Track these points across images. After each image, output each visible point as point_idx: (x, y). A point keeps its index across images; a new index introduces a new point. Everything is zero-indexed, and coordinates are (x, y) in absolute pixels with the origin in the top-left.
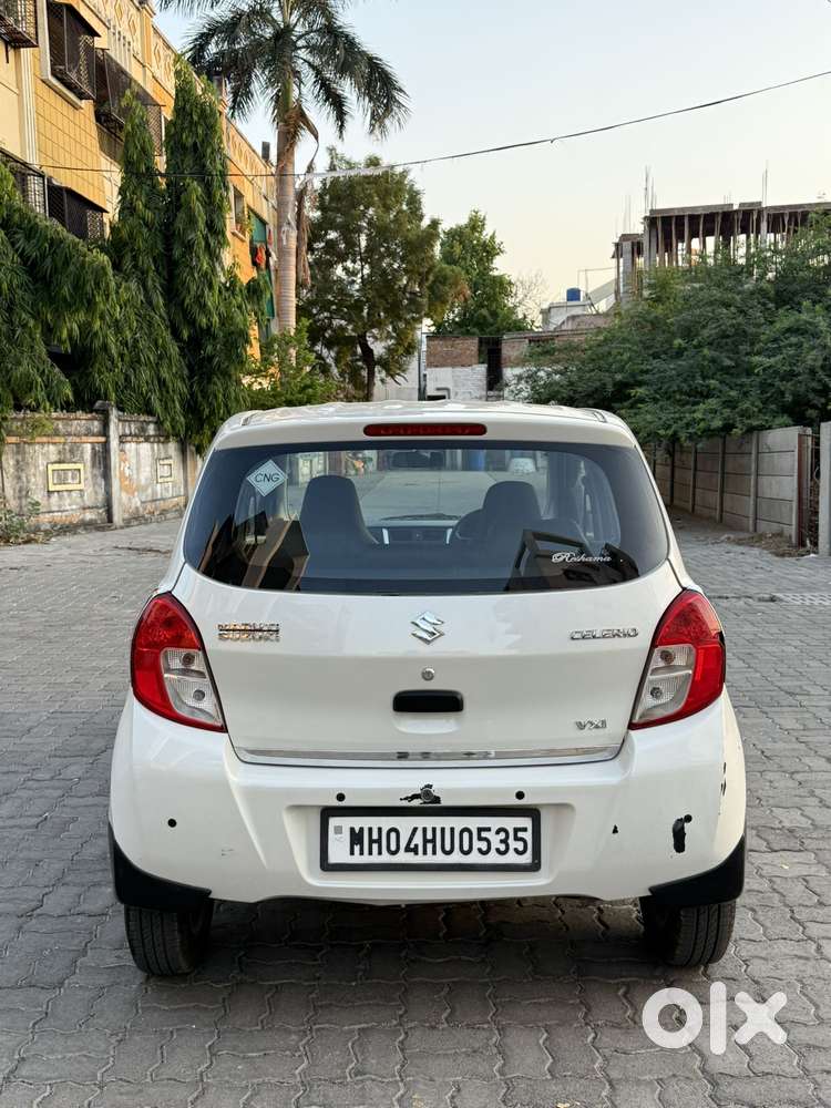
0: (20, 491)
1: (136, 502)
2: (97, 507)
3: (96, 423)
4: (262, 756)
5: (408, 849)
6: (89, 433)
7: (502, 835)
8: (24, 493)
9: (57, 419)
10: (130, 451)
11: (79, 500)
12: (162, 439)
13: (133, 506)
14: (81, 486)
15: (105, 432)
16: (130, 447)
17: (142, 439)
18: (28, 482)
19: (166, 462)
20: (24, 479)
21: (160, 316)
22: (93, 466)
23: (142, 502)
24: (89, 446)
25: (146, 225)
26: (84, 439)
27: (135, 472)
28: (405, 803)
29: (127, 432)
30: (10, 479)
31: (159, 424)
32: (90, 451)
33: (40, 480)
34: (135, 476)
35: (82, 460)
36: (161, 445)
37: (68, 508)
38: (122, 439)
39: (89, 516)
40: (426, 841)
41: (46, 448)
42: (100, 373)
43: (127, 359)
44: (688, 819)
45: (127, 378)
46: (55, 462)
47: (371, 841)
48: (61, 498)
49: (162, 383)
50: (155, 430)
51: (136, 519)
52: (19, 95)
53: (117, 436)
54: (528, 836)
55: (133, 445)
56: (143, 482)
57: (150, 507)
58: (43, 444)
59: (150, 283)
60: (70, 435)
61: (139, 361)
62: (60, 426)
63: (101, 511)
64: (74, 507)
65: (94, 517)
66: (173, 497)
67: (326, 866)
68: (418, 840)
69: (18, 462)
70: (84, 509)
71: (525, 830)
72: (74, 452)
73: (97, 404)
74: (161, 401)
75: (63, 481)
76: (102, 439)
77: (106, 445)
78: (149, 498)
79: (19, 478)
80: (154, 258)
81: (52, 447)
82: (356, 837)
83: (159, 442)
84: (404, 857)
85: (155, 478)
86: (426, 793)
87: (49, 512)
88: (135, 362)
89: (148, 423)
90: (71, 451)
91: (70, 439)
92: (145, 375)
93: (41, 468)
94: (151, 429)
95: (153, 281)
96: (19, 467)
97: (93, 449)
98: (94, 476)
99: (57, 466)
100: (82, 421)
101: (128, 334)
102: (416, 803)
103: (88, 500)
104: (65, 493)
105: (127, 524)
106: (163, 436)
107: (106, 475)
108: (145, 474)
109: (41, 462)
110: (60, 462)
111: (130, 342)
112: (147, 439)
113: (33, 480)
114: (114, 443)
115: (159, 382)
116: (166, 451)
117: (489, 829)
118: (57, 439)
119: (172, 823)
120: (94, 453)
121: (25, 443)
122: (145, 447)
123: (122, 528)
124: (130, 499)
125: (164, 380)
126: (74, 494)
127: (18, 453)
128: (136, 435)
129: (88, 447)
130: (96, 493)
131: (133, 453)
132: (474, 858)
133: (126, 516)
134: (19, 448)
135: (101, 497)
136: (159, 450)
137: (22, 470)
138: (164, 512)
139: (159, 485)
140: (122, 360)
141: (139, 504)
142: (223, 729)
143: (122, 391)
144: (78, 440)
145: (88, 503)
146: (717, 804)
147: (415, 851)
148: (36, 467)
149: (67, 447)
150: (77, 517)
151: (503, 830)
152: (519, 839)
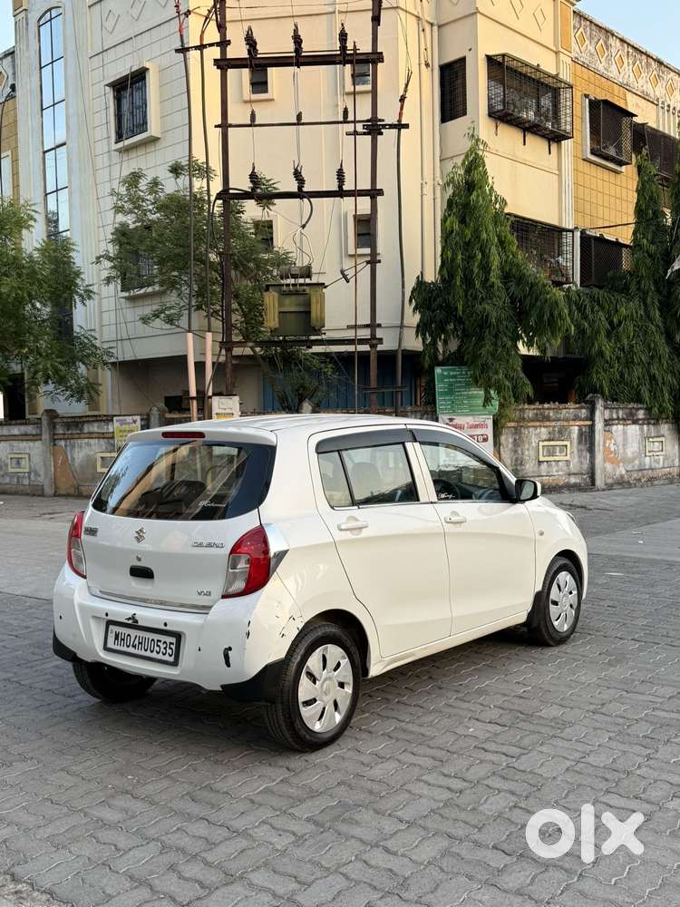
0: (516, 460)
1: (621, 470)
2: (582, 474)
3: (584, 411)
5: (133, 646)
6: (576, 418)
7: (165, 645)
8: (519, 462)
9: (548, 409)
10: (616, 431)
11: (565, 468)
12: (652, 422)
13: (618, 473)
14: (568, 458)
15: (591, 417)
16: (617, 429)
17: (629, 422)
18: (523, 454)
19: (658, 439)
20: (520, 452)
21: (657, 326)
22: (580, 442)
23: (627, 471)
24: (576, 428)
25: (650, 256)
26: (571, 423)
27: (621, 447)
28: (126, 621)
29: (615, 416)
30: (508, 452)
31: (649, 410)
32: (577, 432)
33: (532, 453)
34: (621, 451)
35: (569, 438)
36: (651, 427)
37: (555, 473)
38: (608, 423)
39: (573, 480)
40: (139, 643)
41: (538, 430)
42: (597, 372)
43: (623, 360)
44: (230, 649)
45: (622, 376)
46: (545, 440)
48: (549, 466)
49: (653, 378)
50: (645, 414)
51: (620, 484)
52: (560, 176)
53: (602, 421)
54: (173, 647)
55: (620, 427)
56: (629, 454)
57: (635, 475)
58: (536, 427)
59: (649, 300)
60: (559, 420)
61: (633, 362)
62: (551, 415)
63: (585, 477)
64: (560, 473)
65: (578, 481)
66: (663, 468)
67: (106, 648)
69: (515, 440)
70: (570, 475)
71: (173, 644)
72: (562, 433)
73: (588, 397)
74: (651, 392)
75: (551, 454)
76: (589, 423)
77: (592, 428)
78: (636, 468)
79: (516, 451)
80: (655, 280)
81: (543, 429)
83: (649, 424)
84: (131, 650)
85: (643, 452)
86: (133, 618)
87: (539, 476)
88: (629, 363)
89: (638, 409)
90: (560, 432)
91: (559, 423)
92: (637, 371)
93: (534, 444)
94: (641, 414)
95: (653, 299)
96: (516, 444)
97: (580, 430)
98: (580, 451)
99: (546, 443)
100: (570, 410)
101: (625, 342)
102: (130, 622)
103: (574, 467)
104: (553, 463)
105: (610, 487)
106: (653, 419)
107: (591, 450)
108: (632, 449)
109: (534, 440)
110: (549, 440)
111: (626, 347)
112: (635, 422)
113: (527, 453)
114: (599, 425)
115: (650, 376)
116: (658, 431)
117: (160, 641)
118: (548, 423)
119: (61, 618)
120: (581, 434)
121: (522, 426)
122: (633, 429)
123: (604, 490)
124: (614, 469)
125: (654, 376)
126: (560, 463)
127: (516, 433)
128: (624, 419)
129: (575, 430)
130: (581, 463)
131: (620, 433)
132: (154, 655)
133: (610, 481)
134: (517, 431)
135: (586, 466)
136: (648, 430)
137: (519, 446)
138: (651, 480)
139: (647, 459)
140: (618, 362)
141: (624, 472)
142: (85, 577)
143: (617, 386)
144: (566, 424)
145: (573, 471)
146: (244, 644)
148: (530, 443)
149: (556, 429)
150: (563, 480)
151: (165, 642)
152: (170, 648)
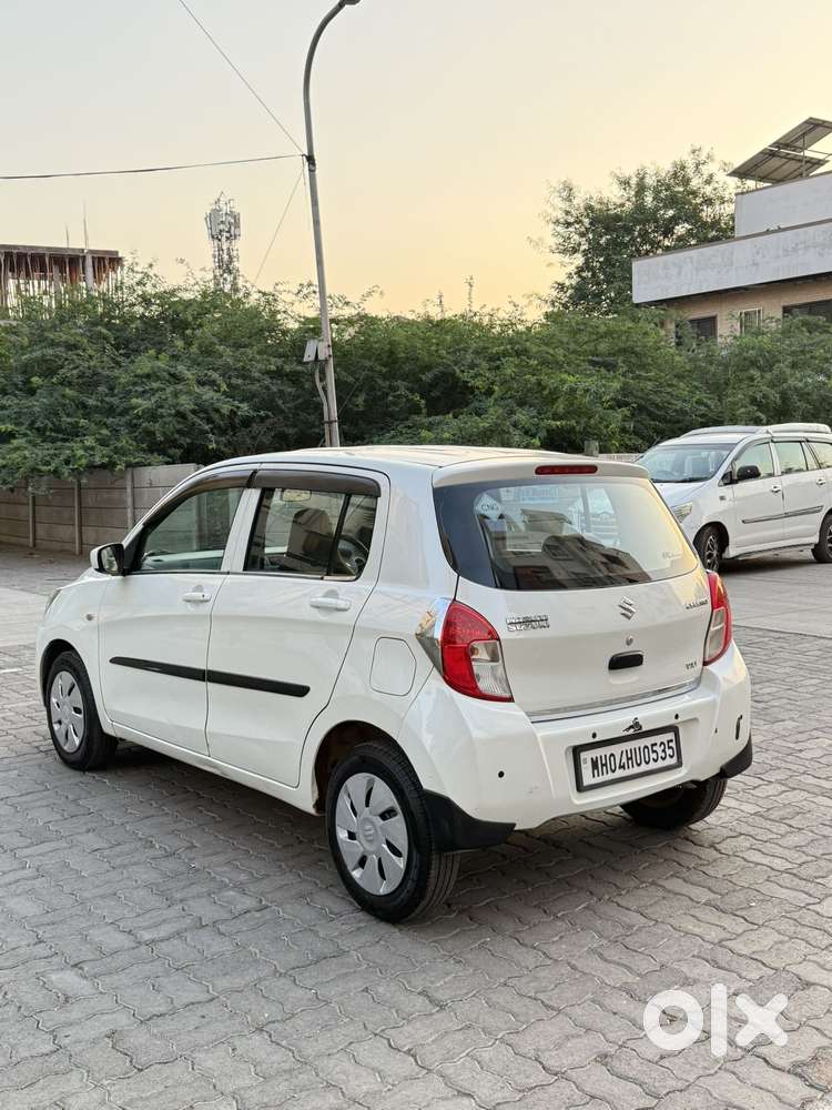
4: (538, 716)
5: (620, 767)
7: (663, 747)
28: (626, 733)
40: (628, 759)
47: (602, 765)
54: (673, 744)
67: (581, 789)
68: (624, 760)
71: (671, 741)
82: (595, 764)
84: (620, 773)
86: (636, 723)
102: (631, 732)
117: (656, 744)
119: (501, 775)
132: (652, 766)
142: (510, 700)
147: (623, 767)
151: (662, 743)
152: (669, 748)
